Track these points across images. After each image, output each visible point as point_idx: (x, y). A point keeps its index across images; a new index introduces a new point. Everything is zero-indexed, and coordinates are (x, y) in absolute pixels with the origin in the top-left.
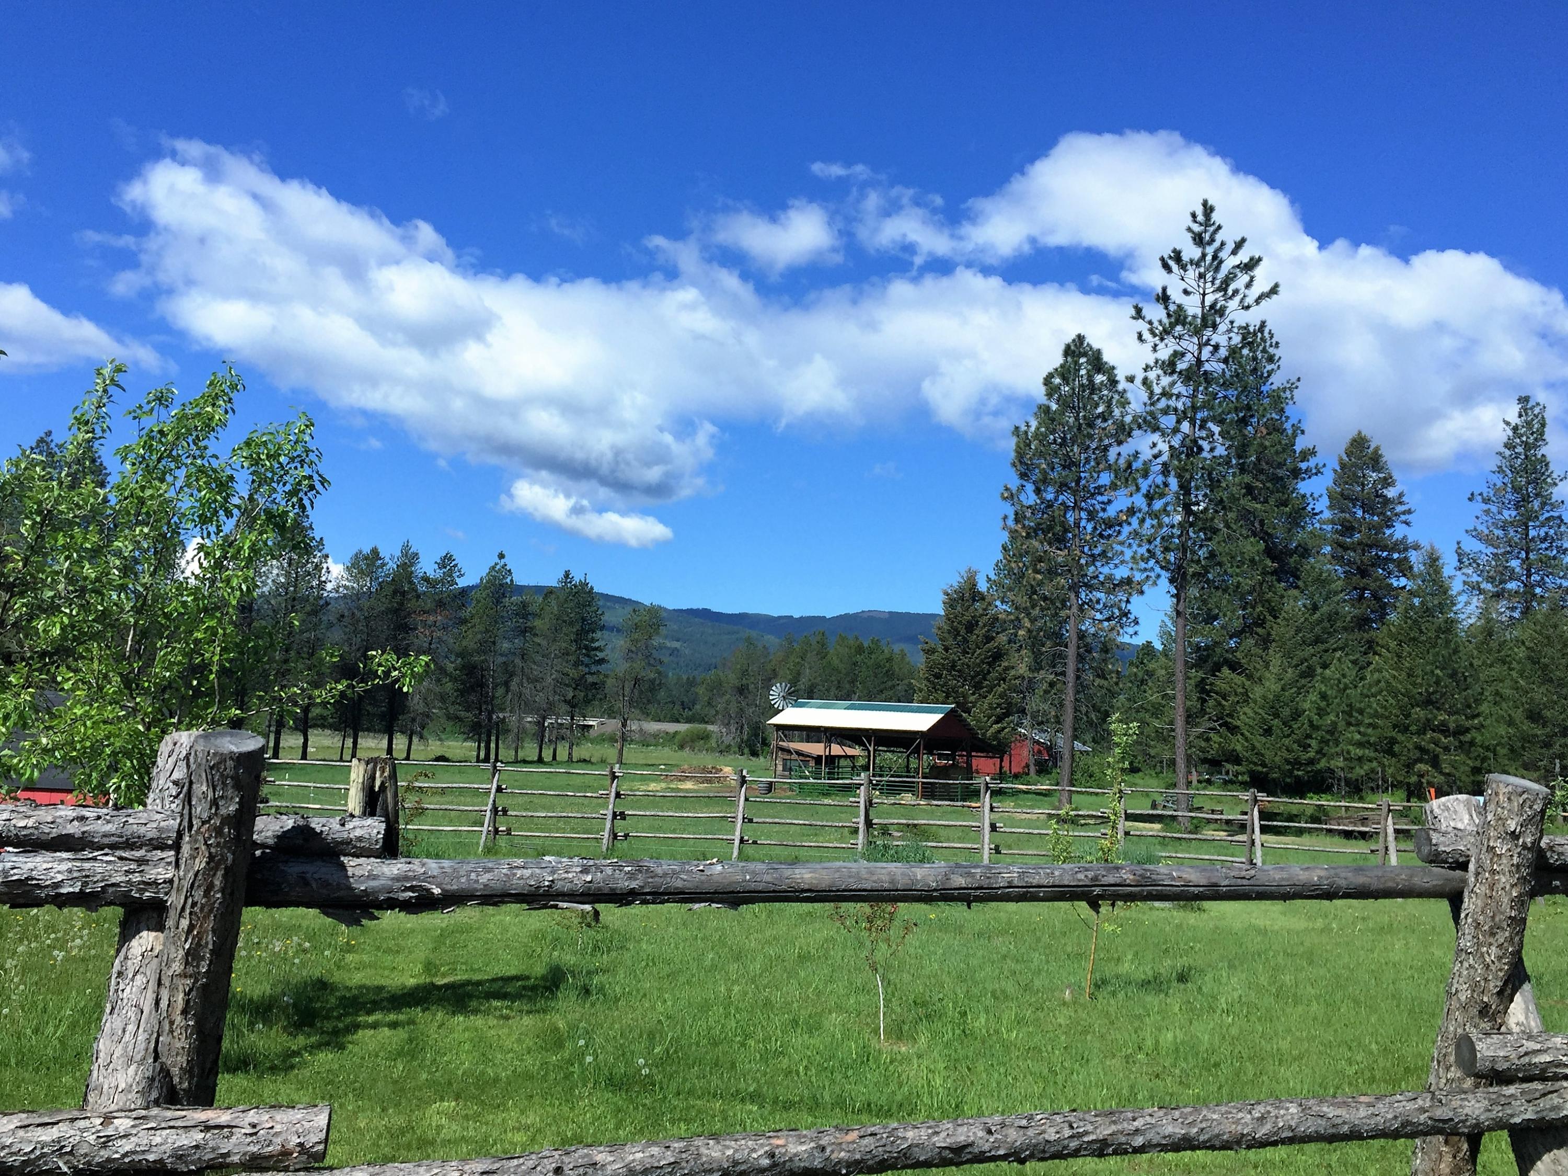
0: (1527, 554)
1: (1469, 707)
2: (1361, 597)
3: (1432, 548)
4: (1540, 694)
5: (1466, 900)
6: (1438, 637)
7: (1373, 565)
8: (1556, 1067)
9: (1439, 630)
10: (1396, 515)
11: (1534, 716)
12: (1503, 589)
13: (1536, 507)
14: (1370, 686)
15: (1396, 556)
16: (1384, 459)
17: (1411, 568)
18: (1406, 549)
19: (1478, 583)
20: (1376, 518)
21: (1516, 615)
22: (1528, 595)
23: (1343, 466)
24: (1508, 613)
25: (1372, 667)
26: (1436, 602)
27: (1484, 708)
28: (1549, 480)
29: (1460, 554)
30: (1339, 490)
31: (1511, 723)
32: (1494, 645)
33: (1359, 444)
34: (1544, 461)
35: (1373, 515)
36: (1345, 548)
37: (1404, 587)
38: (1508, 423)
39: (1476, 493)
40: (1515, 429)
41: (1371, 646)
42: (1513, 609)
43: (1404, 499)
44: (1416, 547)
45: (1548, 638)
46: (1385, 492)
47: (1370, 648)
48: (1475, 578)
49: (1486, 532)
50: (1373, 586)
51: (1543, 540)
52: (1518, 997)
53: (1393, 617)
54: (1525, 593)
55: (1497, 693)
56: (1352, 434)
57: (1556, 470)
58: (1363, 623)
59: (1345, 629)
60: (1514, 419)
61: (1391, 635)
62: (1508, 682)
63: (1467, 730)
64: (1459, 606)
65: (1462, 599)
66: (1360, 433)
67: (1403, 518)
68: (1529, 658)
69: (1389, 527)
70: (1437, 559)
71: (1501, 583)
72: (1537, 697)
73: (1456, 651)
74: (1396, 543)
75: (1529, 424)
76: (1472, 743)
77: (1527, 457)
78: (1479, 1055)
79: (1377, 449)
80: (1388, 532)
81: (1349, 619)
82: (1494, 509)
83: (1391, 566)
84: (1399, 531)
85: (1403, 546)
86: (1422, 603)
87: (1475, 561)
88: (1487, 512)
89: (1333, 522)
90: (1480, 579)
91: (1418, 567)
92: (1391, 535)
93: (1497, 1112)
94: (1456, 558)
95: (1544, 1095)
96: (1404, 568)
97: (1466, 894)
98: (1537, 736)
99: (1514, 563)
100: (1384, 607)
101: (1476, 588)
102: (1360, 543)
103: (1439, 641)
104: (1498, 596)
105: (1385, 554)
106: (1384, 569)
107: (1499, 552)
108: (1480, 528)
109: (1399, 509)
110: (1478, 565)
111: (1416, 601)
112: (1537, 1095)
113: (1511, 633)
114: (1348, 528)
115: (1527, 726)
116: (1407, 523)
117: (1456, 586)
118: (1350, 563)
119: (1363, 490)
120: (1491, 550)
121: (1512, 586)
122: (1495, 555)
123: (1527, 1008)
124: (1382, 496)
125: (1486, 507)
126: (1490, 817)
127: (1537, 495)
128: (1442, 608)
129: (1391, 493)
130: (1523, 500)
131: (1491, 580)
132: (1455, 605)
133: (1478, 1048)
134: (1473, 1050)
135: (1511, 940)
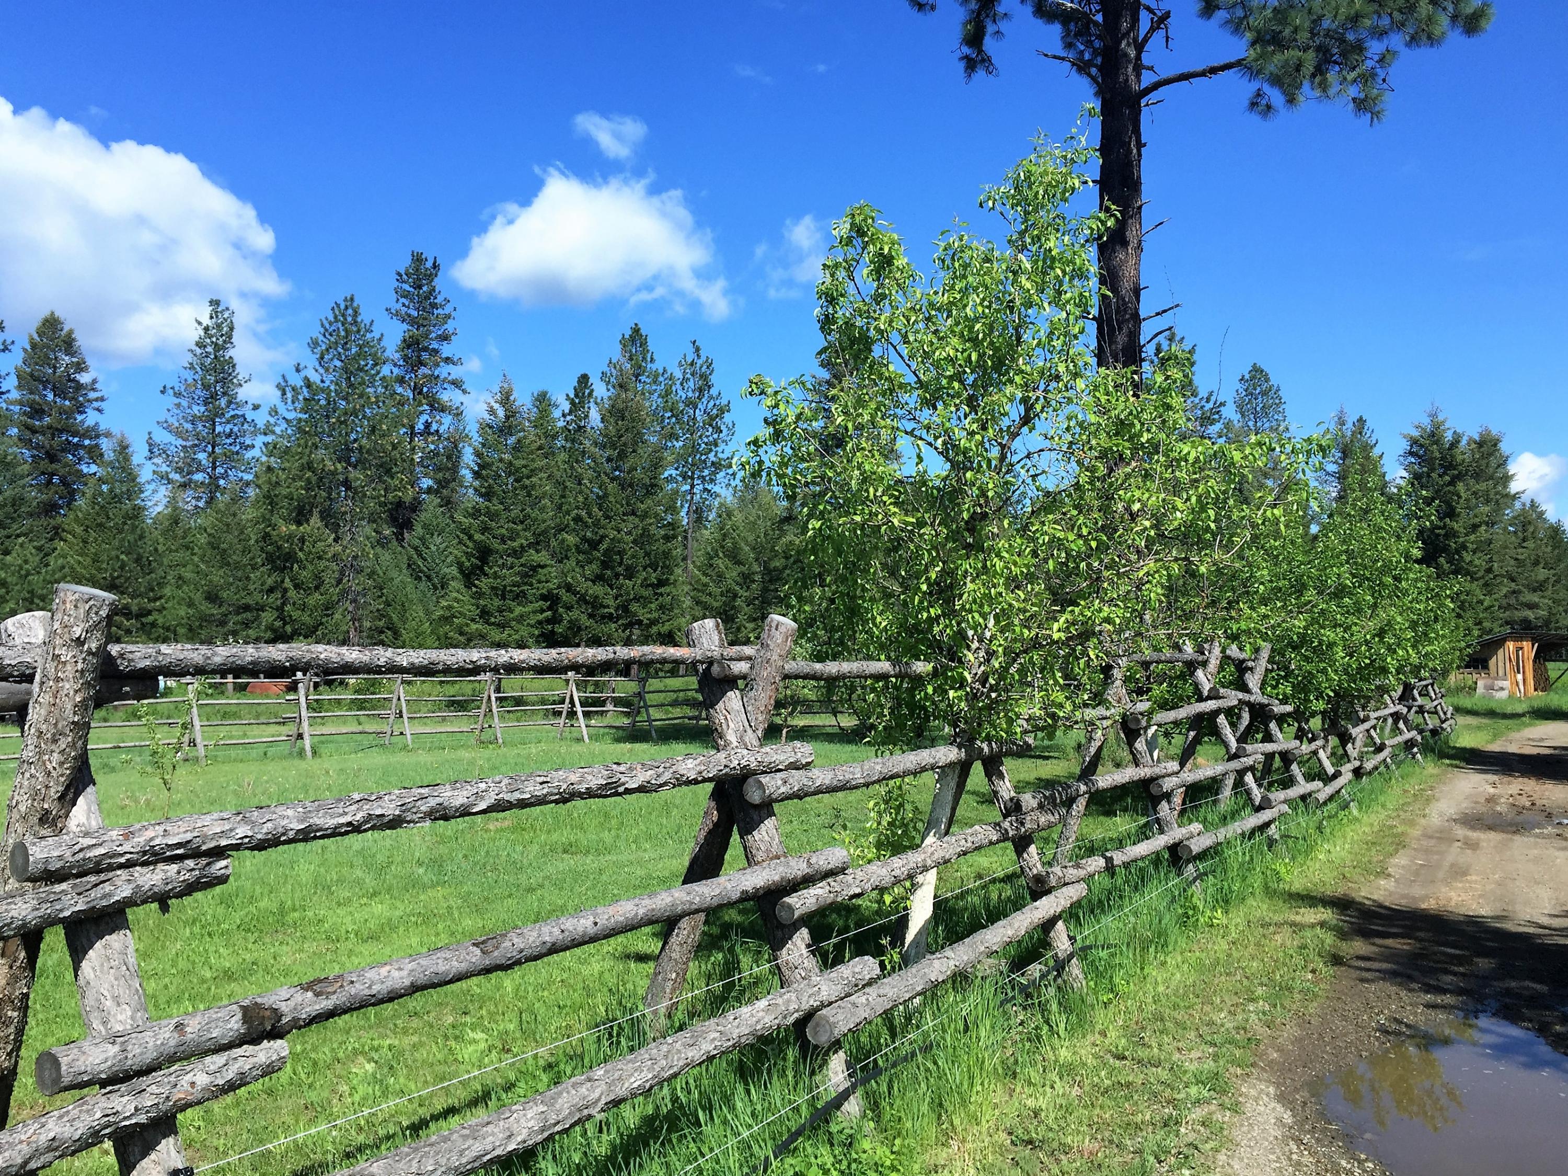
0: (213, 448)
1: (152, 590)
2: (49, 482)
3: (123, 435)
4: (218, 576)
5: (30, 711)
6: (125, 523)
7: (63, 450)
8: (111, 858)
9: (127, 517)
10: (89, 401)
11: (212, 597)
12: (190, 480)
13: (223, 405)
14: (54, 572)
15: (87, 442)
16: (77, 344)
17: (102, 455)
18: (98, 436)
19: (167, 473)
20: (67, 403)
21: (201, 504)
22: (213, 487)
23: (34, 346)
24: (194, 502)
25: (57, 552)
26: (124, 489)
27: (167, 591)
28: (235, 381)
29: (151, 445)
30: (28, 370)
31: (191, 604)
32: (180, 533)
33: (51, 324)
34: (231, 363)
35: (65, 399)
36: (34, 431)
37: (95, 474)
38: (200, 323)
39: (168, 386)
40: (206, 329)
41: (57, 533)
42: (198, 499)
43: (97, 386)
44: (108, 435)
45: (228, 525)
46: (78, 377)
47: (56, 533)
48: (164, 468)
49: (177, 424)
50: (62, 472)
51: (228, 436)
52: (81, 801)
53: (81, 502)
54: (210, 484)
55: (180, 578)
56: (44, 313)
57: (242, 372)
58: (50, 509)
59: (31, 515)
60: (206, 321)
61: (77, 520)
62: (190, 567)
63: (149, 613)
64: (146, 494)
65: (150, 488)
66: (53, 313)
67: (95, 404)
68: (209, 543)
69: (81, 413)
70: (127, 447)
71: (188, 474)
72: (216, 579)
73: (141, 537)
74: (88, 430)
75: (219, 326)
76: (153, 625)
77: (216, 357)
78: (31, 859)
79: (71, 332)
80: (80, 418)
81: (35, 504)
82: (184, 403)
83: (82, 452)
84: (90, 418)
85: (94, 433)
86: (111, 491)
87: (164, 452)
88: (178, 406)
89: (21, 403)
90: (169, 470)
91: (109, 455)
92: (83, 422)
93: (46, 910)
94: (147, 448)
95: (96, 885)
96: (95, 454)
97: (31, 705)
98: (213, 615)
99: (202, 456)
100: (72, 493)
101: (164, 478)
102: (50, 427)
103: (126, 527)
104: (184, 486)
105: (76, 440)
106: (74, 455)
107: (189, 444)
108: (171, 420)
109: (92, 395)
110: (168, 456)
111: (105, 488)
112: (89, 886)
113: (195, 521)
114: (37, 411)
115: (206, 607)
116: (99, 410)
117: (145, 474)
118: (38, 447)
119: (55, 372)
120: (180, 442)
121: (199, 477)
122: (184, 447)
123: (89, 809)
124: (74, 380)
125: (177, 401)
126: (56, 625)
127: (224, 394)
128: (130, 495)
129: (84, 378)
130: (212, 397)
131: (179, 470)
132: (143, 492)
133: (30, 852)
134: (26, 855)
135: (73, 745)
